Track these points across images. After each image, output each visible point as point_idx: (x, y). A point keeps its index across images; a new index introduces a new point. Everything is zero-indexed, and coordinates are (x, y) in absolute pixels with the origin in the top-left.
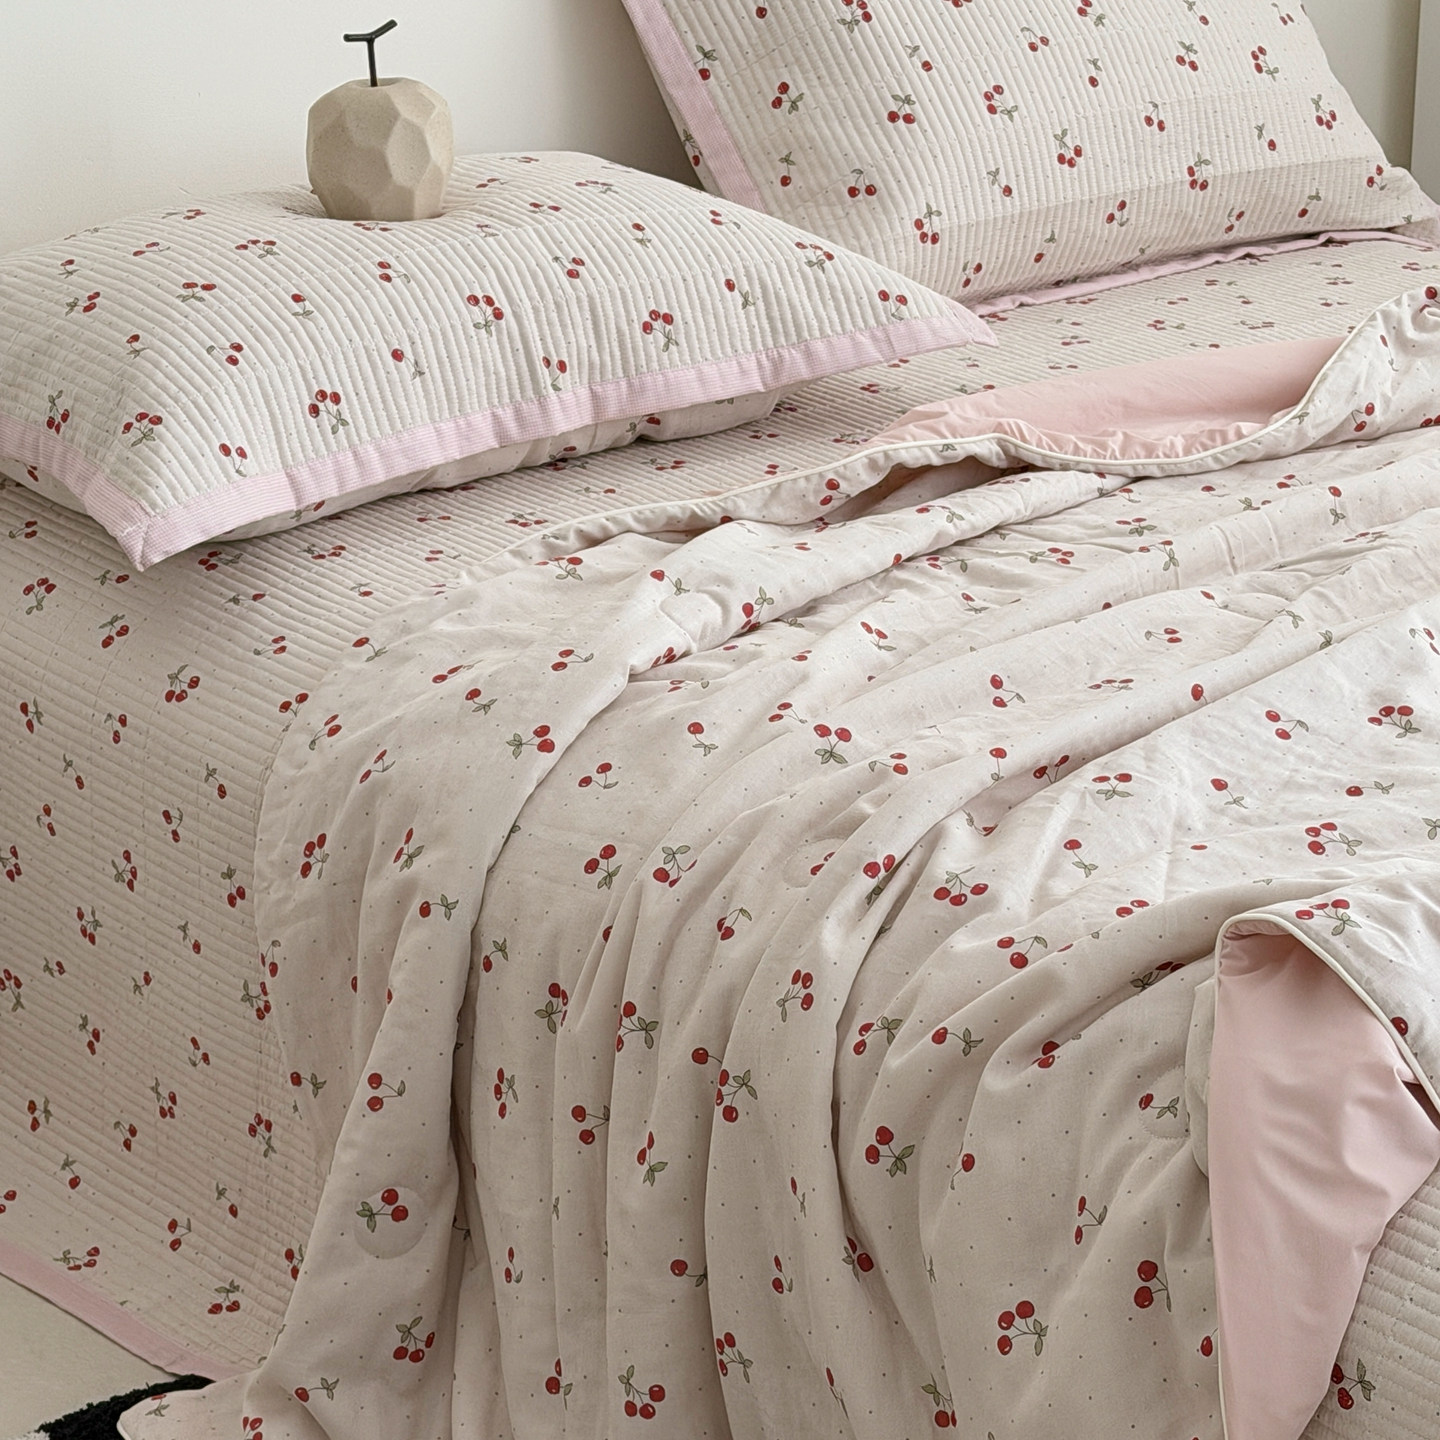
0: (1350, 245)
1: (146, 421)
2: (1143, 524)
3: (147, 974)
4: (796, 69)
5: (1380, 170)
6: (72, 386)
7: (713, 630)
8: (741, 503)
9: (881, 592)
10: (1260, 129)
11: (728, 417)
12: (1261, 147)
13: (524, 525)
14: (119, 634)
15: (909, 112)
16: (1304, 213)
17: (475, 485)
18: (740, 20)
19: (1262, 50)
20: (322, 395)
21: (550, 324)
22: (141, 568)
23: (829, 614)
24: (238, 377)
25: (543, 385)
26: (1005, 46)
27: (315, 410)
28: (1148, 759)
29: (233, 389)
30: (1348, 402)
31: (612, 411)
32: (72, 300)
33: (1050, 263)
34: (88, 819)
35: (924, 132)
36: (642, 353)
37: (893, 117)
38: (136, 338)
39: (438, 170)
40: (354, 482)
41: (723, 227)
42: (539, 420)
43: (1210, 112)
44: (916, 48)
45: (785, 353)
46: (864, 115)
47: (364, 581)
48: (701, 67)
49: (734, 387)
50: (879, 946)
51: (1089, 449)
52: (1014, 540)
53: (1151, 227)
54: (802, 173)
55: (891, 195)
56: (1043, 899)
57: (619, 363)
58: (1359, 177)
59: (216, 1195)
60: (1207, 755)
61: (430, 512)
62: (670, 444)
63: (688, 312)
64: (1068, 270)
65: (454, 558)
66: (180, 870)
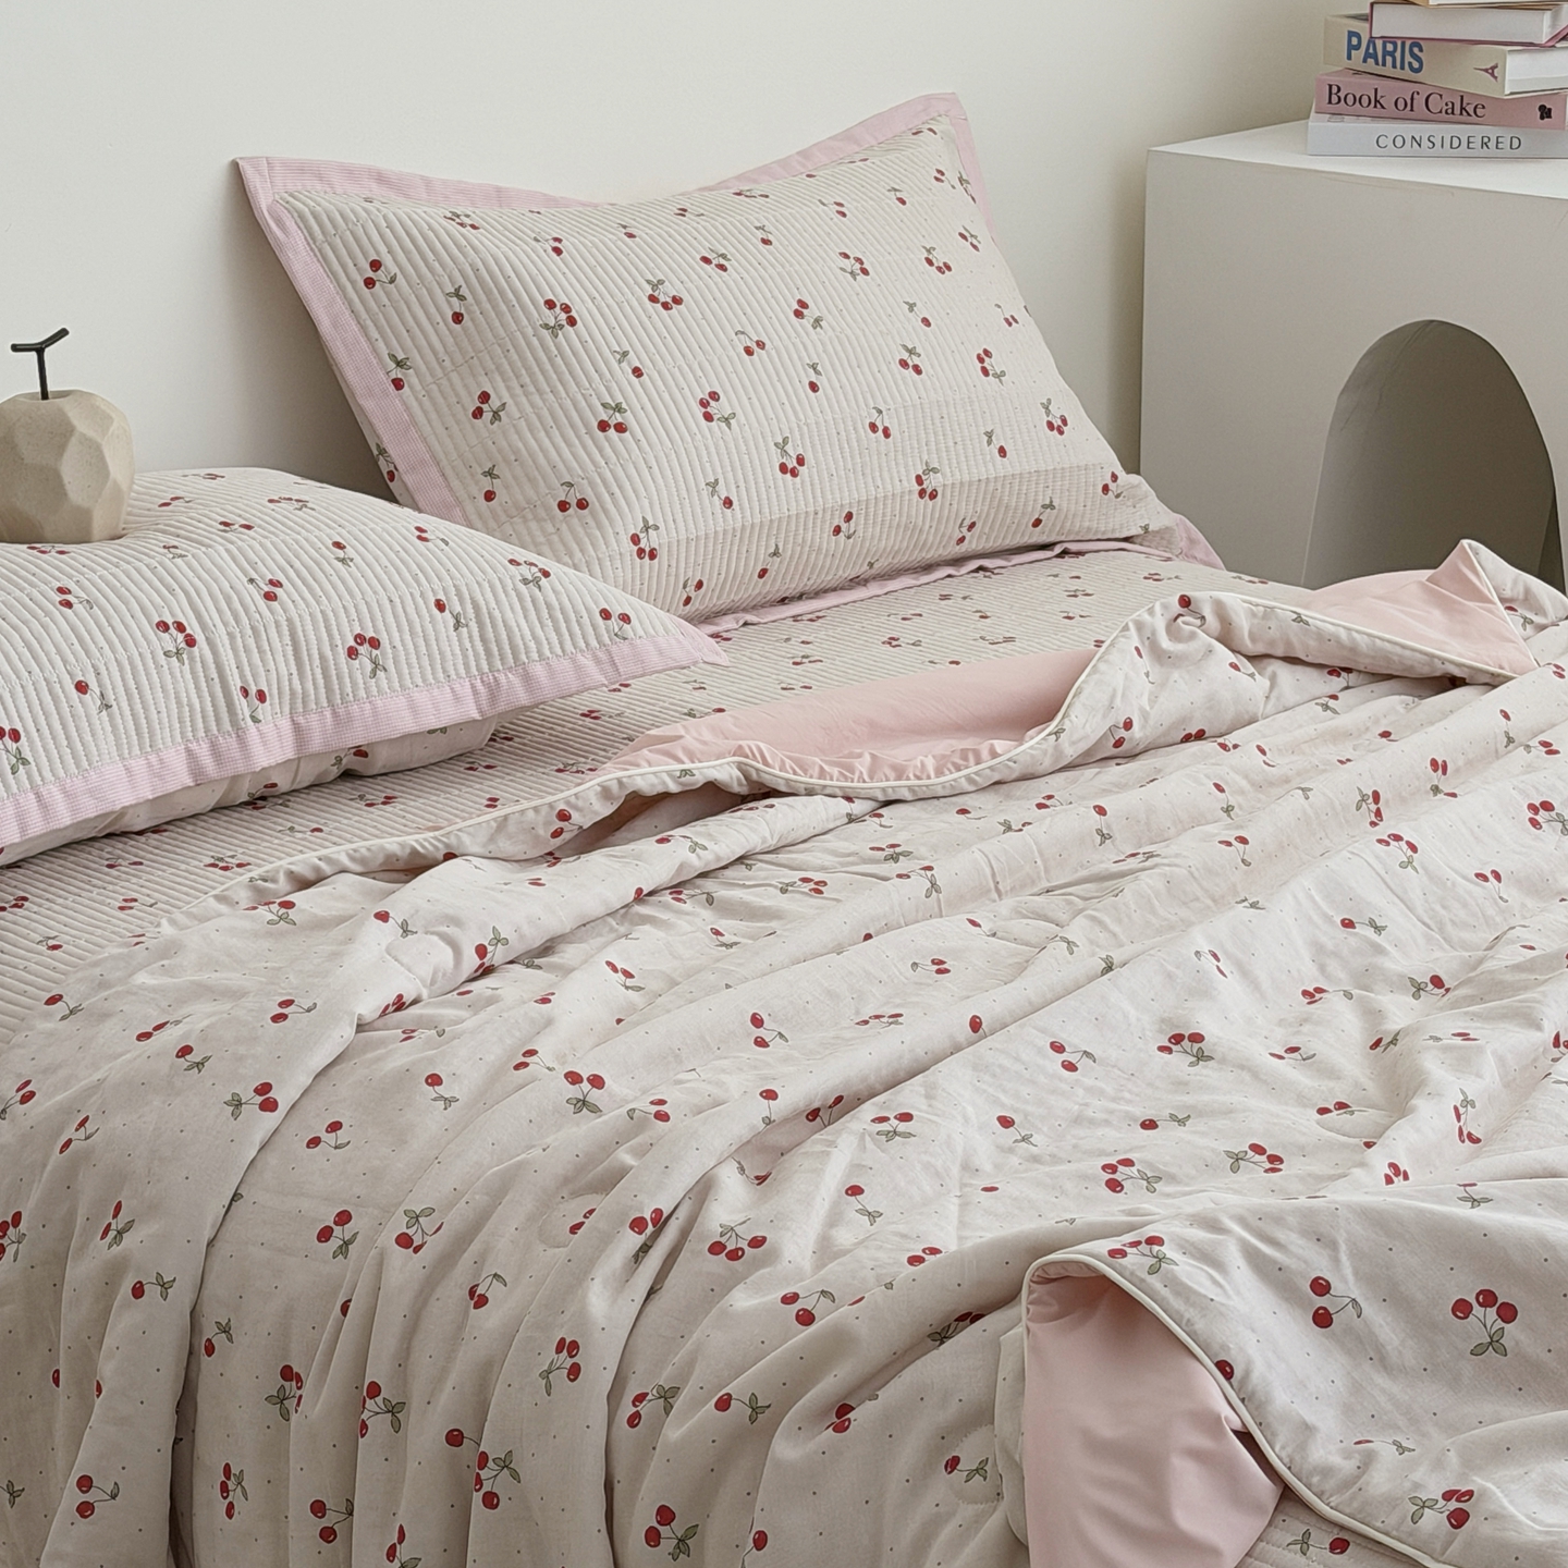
0: (1087, 555)
2: (898, 850)
4: (498, 379)
5: (1114, 477)
7: (444, 975)
8: (466, 839)
9: (622, 930)
10: (989, 435)
11: (442, 746)
12: (991, 452)
13: (225, 869)
15: (620, 420)
16: (1037, 523)
17: (165, 827)
18: (434, 325)
19: (986, 352)
21: (245, 649)
23: (568, 954)
25: (241, 717)
26: (720, 350)
28: (928, 1097)
30: (1105, 716)
31: (316, 743)
33: (774, 580)
35: (637, 442)
36: (347, 680)
37: (603, 426)
39: (117, 488)
40: (37, 826)
41: (430, 544)
42: (235, 753)
43: (937, 417)
44: (625, 354)
45: (502, 678)
46: (572, 426)
47: (53, 934)
48: (394, 377)
49: (448, 715)
50: (652, 1308)
51: (835, 771)
52: (761, 871)
53: (880, 540)
55: (605, 511)
56: (826, 1251)
57: (323, 692)
58: (1094, 485)
60: (991, 1090)
61: (119, 857)
62: (379, 779)
63: (396, 635)
64: (793, 586)
65: (151, 906)
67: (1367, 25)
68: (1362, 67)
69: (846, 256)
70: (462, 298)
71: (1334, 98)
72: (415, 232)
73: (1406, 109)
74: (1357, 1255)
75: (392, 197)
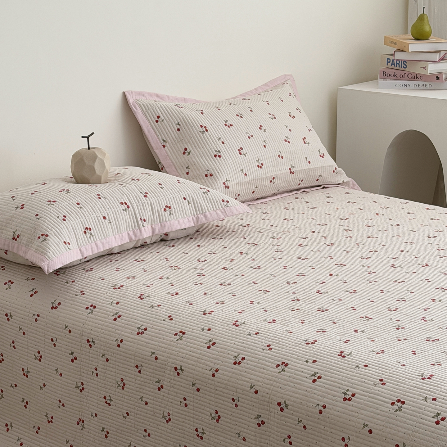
0: (330, 188)
1: (44, 236)
3: (44, 384)
4: (189, 144)
5: (336, 169)
6: (20, 228)
10: (306, 158)
11: (184, 233)
12: (307, 162)
13: (139, 261)
14: (35, 293)
15: (219, 154)
16: (317, 180)
17: (122, 252)
18: (173, 132)
19: (305, 138)
20: (87, 228)
21: (141, 209)
22: (47, 274)
24: (66, 224)
25: (140, 225)
26: (242, 137)
27: (85, 232)
29: (65, 227)
31: (157, 232)
32: (16, 206)
33: (256, 193)
34: (26, 343)
35: (224, 160)
36: (164, 216)
37: (215, 156)
38: (37, 215)
39: (107, 171)
40: (96, 251)
41: (181, 184)
42: (139, 234)
43: (294, 153)
44: (220, 138)
45: (199, 216)
46: (208, 156)
47: (102, 276)
48: (163, 144)
49: (187, 225)
53: (281, 184)
54: (192, 171)
55: (217, 177)
57: (158, 219)
58: (331, 170)
59: (66, 442)
61: (112, 259)
63: (175, 205)
64: (260, 195)
65: (123, 270)
66: (56, 354)
67: (393, 57)
68: (390, 67)
69: (270, 114)
70: (180, 125)
71: (384, 75)
72: (168, 109)
73: (402, 78)
75: (160, 100)
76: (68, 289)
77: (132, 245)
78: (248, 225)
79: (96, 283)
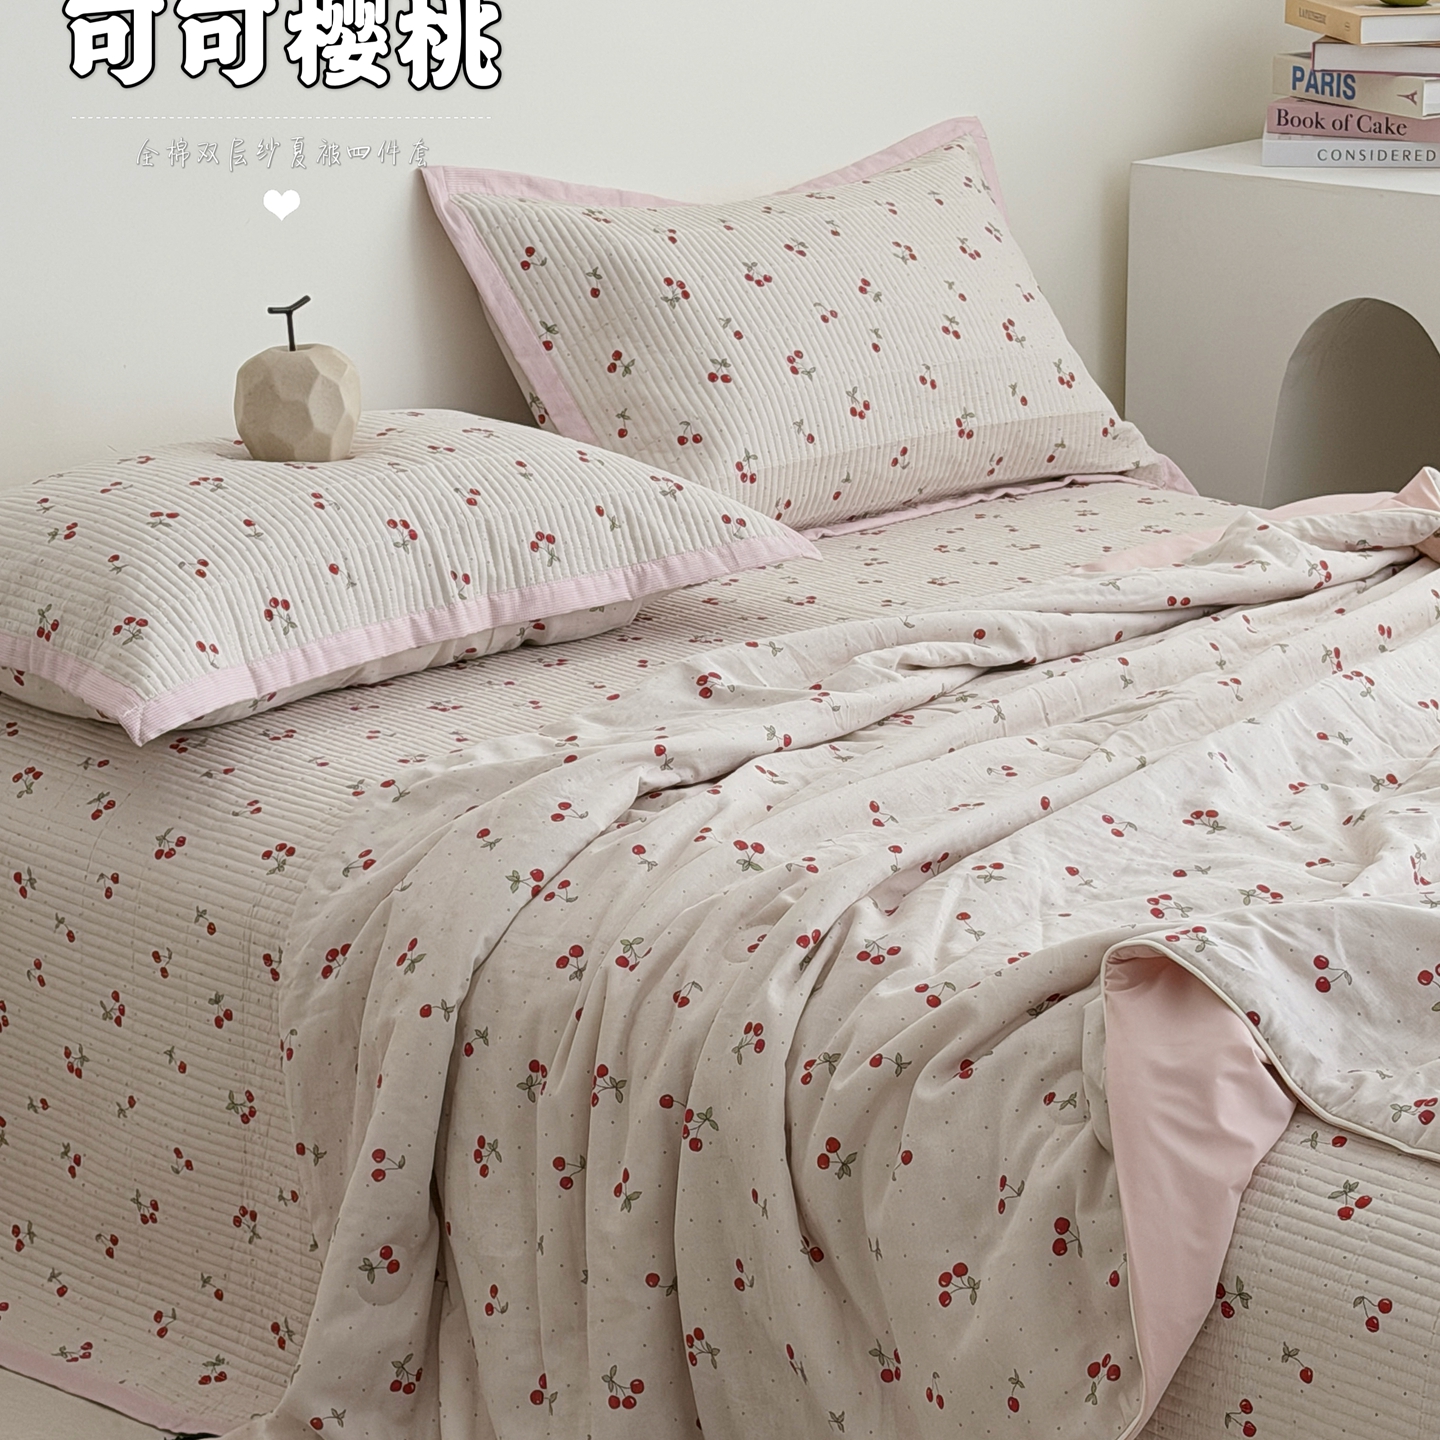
0: (1091, 485)
1: (133, 624)
3: (131, 1098)
4: (628, 339)
5: (1112, 423)
6: (61, 600)
10: (1014, 387)
11: (600, 623)
12: (1015, 401)
13: (444, 710)
14: (106, 808)
15: (725, 372)
16: (1051, 459)
17: (391, 681)
18: (577, 299)
19: (1011, 322)
20: (275, 602)
21: (454, 543)
22: (140, 745)
24: (207, 587)
25: (452, 595)
26: (802, 318)
27: (269, 615)
28: (1014, 852)
29: (203, 596)
31: (507, 617)
32: (52, 530)
33: (846, 501)
34: (77, 967)
35: (740, 390)
36: (531, 568)
37: (713, 377)
38: (116, 558)
39: (349, 419)
40: (304, 675)
41: (590, 464)
42: (449, 624)
43: (972, 372)
44: (728, 321)
45: (647, 567)
46: (687, 376)
47: (320, 755)
48: (544, 340)
49: (606, 596)
50: (814, 1000)
53: (928, 470)
54: (636, 424)
55: (715, 443)
56: (944, 957)
57: (512, 576)
58: (1096, 429)
59: (201, 1283)
60: (1060, 849)
61: (360, 703)
62: (551, 648)
63: (567, 532)
64: (860, 507)
65: (392, 736)
66: (168, 1002)
67: (1312, 63)
68: (1304, 95)
69: (898, 245)
70: (599, 277)
71: (1283, 121)
72: (560, 224)
73: (1342, 129)
74: (1348, 941)
75: (539, 197)
76: (212, 795)
77: (426, 660)
78: (811, 600)
79: (300, 776)
